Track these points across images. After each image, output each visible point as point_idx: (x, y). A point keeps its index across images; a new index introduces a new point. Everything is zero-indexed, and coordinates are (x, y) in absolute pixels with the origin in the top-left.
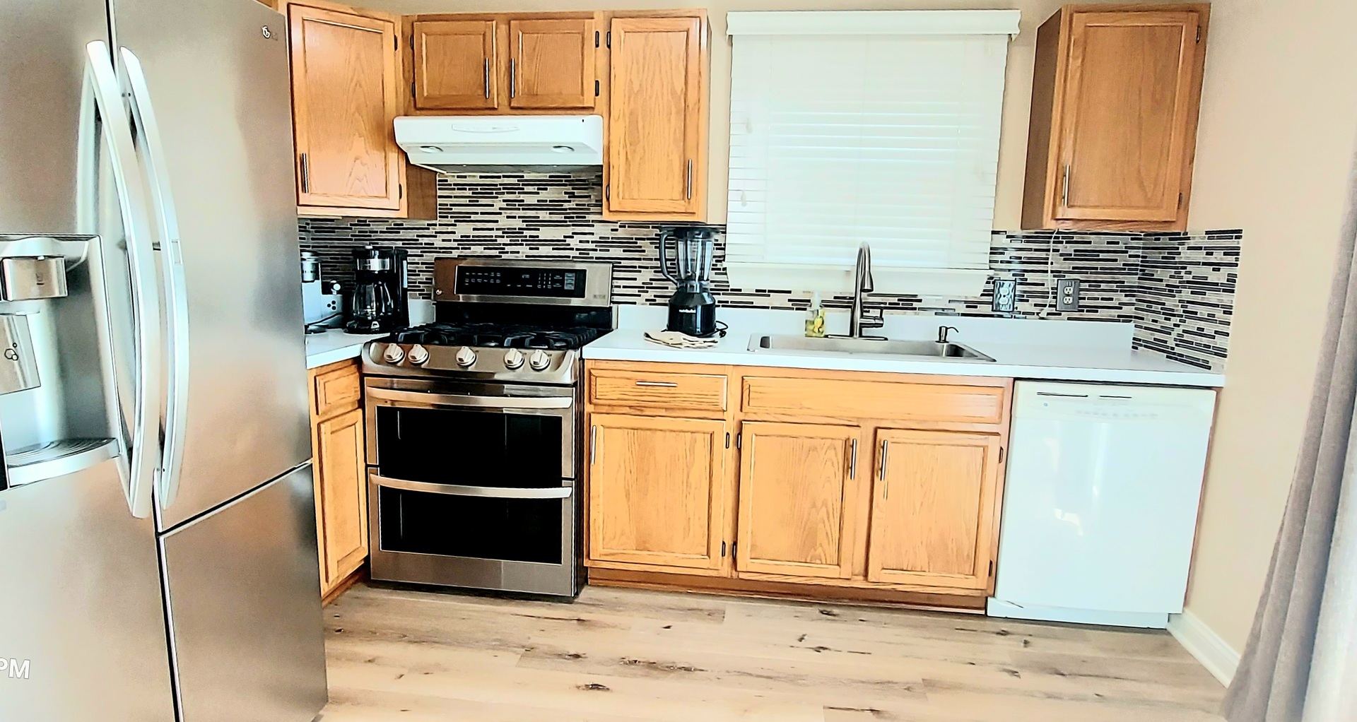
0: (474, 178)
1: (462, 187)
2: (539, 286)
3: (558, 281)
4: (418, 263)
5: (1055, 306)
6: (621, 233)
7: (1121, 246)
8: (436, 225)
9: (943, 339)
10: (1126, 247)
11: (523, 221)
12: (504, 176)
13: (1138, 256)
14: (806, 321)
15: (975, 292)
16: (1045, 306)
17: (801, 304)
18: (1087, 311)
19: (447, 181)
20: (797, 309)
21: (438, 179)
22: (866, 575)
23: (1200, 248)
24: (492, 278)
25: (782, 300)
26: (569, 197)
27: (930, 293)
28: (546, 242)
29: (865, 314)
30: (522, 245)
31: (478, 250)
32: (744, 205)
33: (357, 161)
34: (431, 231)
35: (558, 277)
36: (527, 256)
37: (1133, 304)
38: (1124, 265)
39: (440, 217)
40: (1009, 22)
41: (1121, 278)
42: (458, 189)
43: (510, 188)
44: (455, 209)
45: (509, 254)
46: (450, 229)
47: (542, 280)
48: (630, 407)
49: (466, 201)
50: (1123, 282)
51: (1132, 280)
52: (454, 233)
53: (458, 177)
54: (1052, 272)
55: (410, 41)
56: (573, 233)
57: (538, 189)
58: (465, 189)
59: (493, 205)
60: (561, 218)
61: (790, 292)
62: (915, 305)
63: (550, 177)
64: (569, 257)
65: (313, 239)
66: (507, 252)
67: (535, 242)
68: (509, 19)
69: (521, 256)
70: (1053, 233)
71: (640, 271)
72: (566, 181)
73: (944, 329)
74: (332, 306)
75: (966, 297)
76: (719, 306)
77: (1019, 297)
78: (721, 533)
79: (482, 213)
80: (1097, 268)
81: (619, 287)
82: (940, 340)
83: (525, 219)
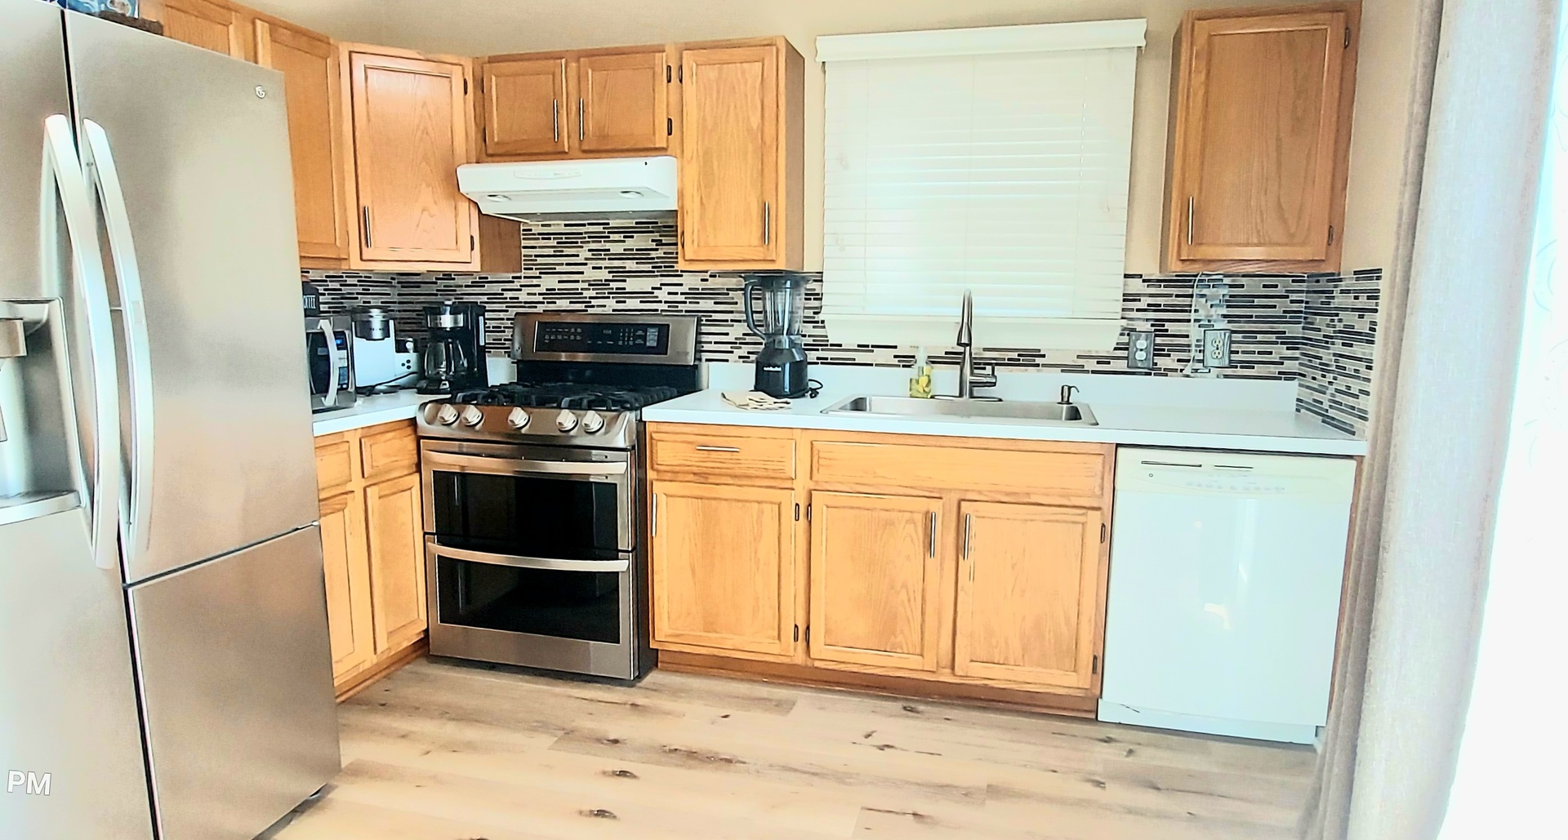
0: (559, 226)
1: (546, 236)
2: (621, 343)
3: (640, 337)
4: (503, 319)
6: (713, 283)
7: (1280, 291)
8: (520, 278)
9: (1066, 399)
10: (1287, 291)
11: (609, 272)
12: (589, 224)
13: (1302, 302)
14: (911, 380)
15: (1106, 343)
16: (1188, 361)
17: (907, 361)
18: (1241, 367)
19: (531, 230)
20: (904, 366)
21: (522, 228)
24: (572, 334)
25: (887, 356)
26: (657, 245)
27: (1057, 347)
28: (634, 294)
29: (976, 371)
30: (609, 298)
31: (563, 304)
32: (842, 250)
33: (425, 213)
34: (516, 285)
35: (639, 333)
36: (614, 310)
37: (1296, 359)
38: (1285, 312)
39: (525, 269)
40: (1133, 32)
41: (1281, 327)
42: (543, 239)
43: (596, 237)
44: (540, 260)
45: (596, 308)
46: (535, 282)
47: (624, 336)
48: (694, 474)
49: (551, 252)
50: (1285, 332)
51: (1295, 330)
52: (539, 286)
53: (542, 225)
54: (1195, 321)
55: (481, 84)
56: (662, 284)
57: (624, 237)
58: (550, 239)
59: (578, 256)
60: (648, 267)
61: (895, 347)
62: (1038, 360)
63: (637, 223)
64: (657, 310)
65: (399, 295)
66: (593, 306)
67: (622, 294)
69: (609, 310)
70: (1196, 276)
71: (733, 326)
72: (652, 227)
73: (1066, 389)
74: (407, 365)
75: (1097, 352)
76: (818, 363)
77: (1159, 351)
78: (793, 615)
79: (567, 264)
80: (1251, 317)
81: (711, 343)
82: (1063, 400)
83: (612, 270)
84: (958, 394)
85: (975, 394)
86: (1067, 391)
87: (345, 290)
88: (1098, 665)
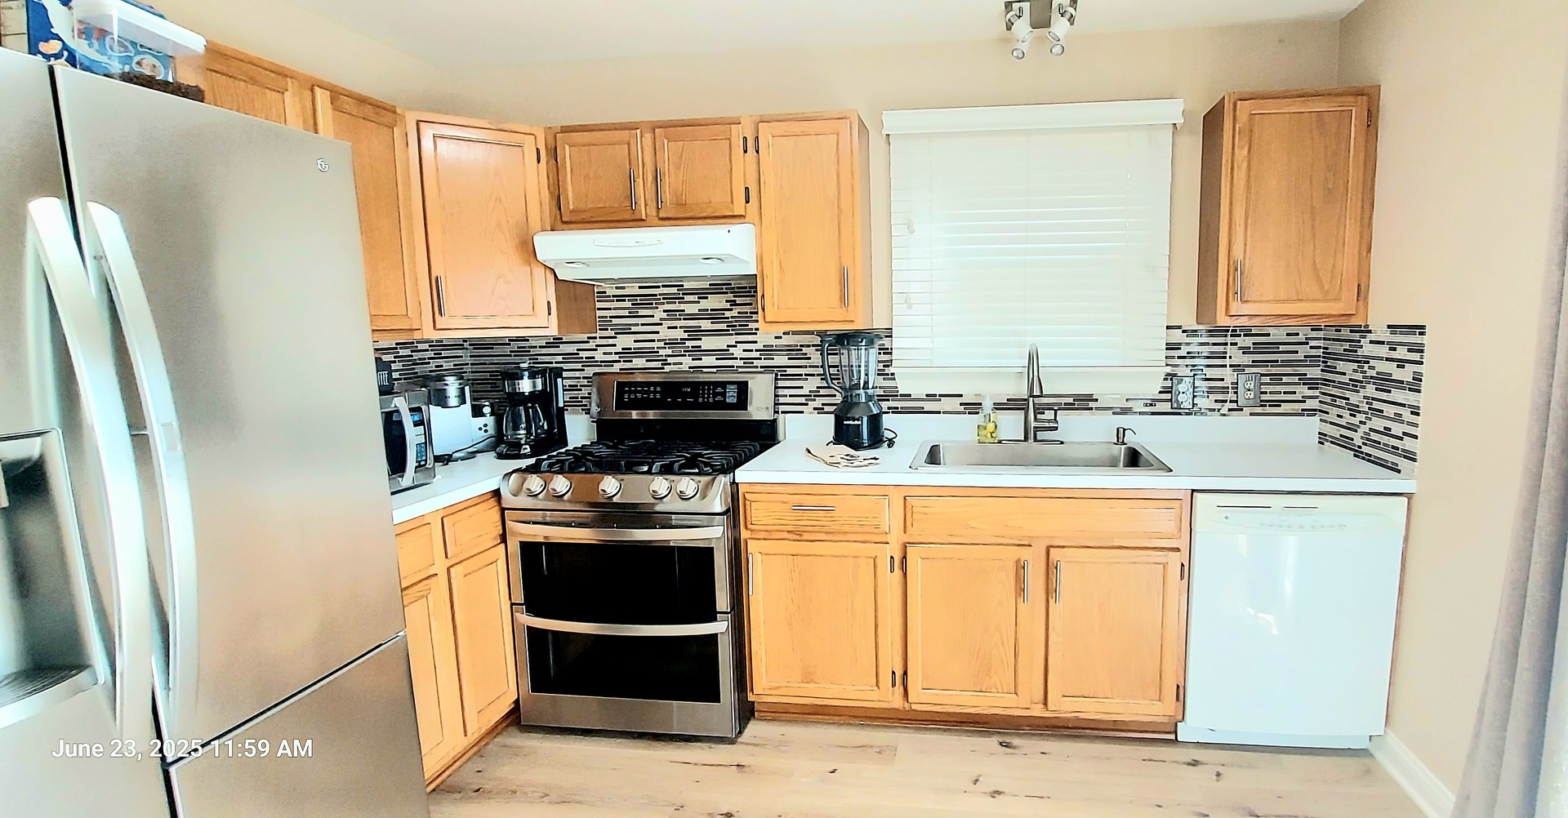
0: (633, 288)
1: (620, 298)
2: (700, 400)
3: (719, 393)
4: (579, 378)
5: (1236, 402)
6: (786, 341)
7: (1301, 338)
8: (596, 338)
9: (1121, 440)
10: (1307, 338)
11: (685, 332)
12: (663, 286)
13: (1320, 347)
14: (978, 426)
15: (1153, 390)
16: (1226, 401)
17: (973, 408)
18: (1270, 406)
19: (605, 292)
20: (969, 413)
21: (596, 290)
22: (1045, 704)
23: (1383, 343)
24: (652, 392)
25: (954, 404)
26: (731, 305)
27: (1107, 391)
28: (709, 352)
29: (1039, 416)
30: (685, 355)
31: (640, 362)
32: (910, 307)
33: (500, 280)
34: (592, 345)
35: (719, 390)
36: (690, 368)
37: (1317, 397)
38: (1305, 357)
39: (600, 329)
40: (1172, 111)
41: (1302, 370)
42: (617, 301)
43: (670, 298)
45: (672, 366)
46: (611, 341)
47: (704, 394)
48: (789, 531)
49: (626, 312)
50: (1306, 375)
51: (1315, 372)
52: (615, 345)
53: (616, 288)
54: (1231, 366)
55: (553, 153)
56: (736, 342)
57: (699, 298)
58: (624, 300)
59: (653, 316)
60: (723, 326)
61: (961, 396)
62: (1091, 404)
63: (710, 285)
64: (733, 367)
65: (471, 356)
66: (670, 364)
67: (697, 352)
68: (654, 127)
69: (685, 368)
70: (1230, 326)
71: (807, 379)
72: (726, 289)
73: (1120, 429)
74: (484, 429)
75: (1144, 395)
76: (892, 412)
78: (891, 661)
79: (642, 325)
80: (1277, 361)
81: (788, 395)
82: (1118, 441)
83: (687, 330)
84: (1023, 439)
85: (1038, 438)
86: (1121, 433)
87: (416, 356)
88: (1180, 692)
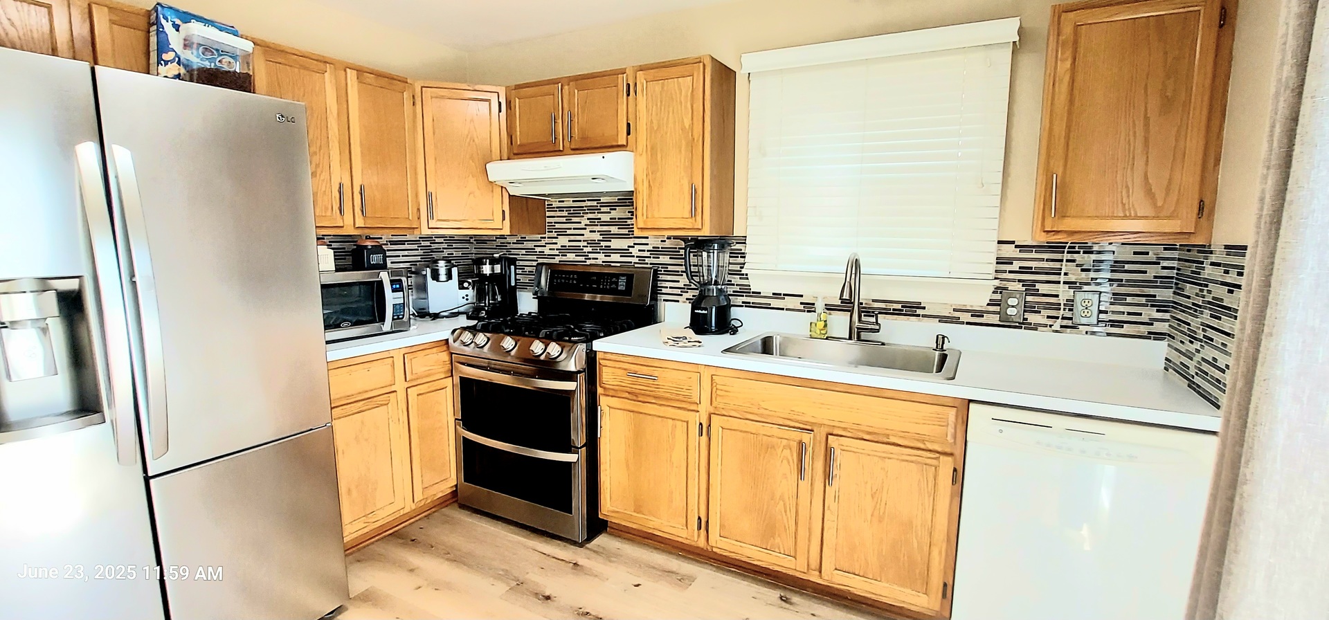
0: (569, 202)
1: (561, 208)
2: (601, 287)
3: (613, 283)
4: (534, 266)
5: (1071, 319)
6: (668, 244)
7: (1151, 257)
8: (545, 238)
9: (940, 347)
10: (1157, 258)
11: (601, 235)
12: (588, 200)
13: (1173, 268)
14: (811, 323)
15: (980, 299)
16: (1057, 318)
18: (1110, 326)
19: (552, 205)
20: (807, 312)
21: (546, 203)
24: (571, 279)
25: (795, 303)
26: (631, 215)
27: (936, 299)
28: (616, 251)
29: (863, 319)
30: (600, 253)
31: (571, 257)
32: (760, 219)
33: (471, 195)
34: (543, 243)
35: (614, 279)
36: (603, 262)
37: (1167, 321)
38: (1155, 277)
39: (548, 232)
40: (1005, 30)
41: (1152, 291)
42: (559, 211)
43: (592, 209)
44: (557, 226)
45: (592, 260)
46: (554, 241)
47: (603, 282)
48: (628, 393)
49: (564, 220)
50: (1155, 296)
51: (1165, 294)
52: (556, 243)
53: (559, 202)
54: (1065, 283)
56: (635, 244)
57: (611, 209)
58: (563, 211)
59: (580, 223)
60: (626, 231)
61: (802, 296)
62: (919, 312)
63: (618, 199)
64: (631, 262)
65: (475, 248)
66: (590, 259)
67: (608, 251)
68: (570, 81)
69: (599, 262)
70: (1067, 243)
71: (680, 276)
72: (628, 203)
73: (940, 338)
74: (466, 298)
75: (971, 306)
76: (743, 306)
77: (1030, 308)
78: (698, 508)
79: (574, 229)
80: (1121, 281)
81: (667, 287)
82: (937, 347)
83: (602, 233)
84: (848, 337)
85: (862, 338)
86: (941, 340)
88: (947, 591)
